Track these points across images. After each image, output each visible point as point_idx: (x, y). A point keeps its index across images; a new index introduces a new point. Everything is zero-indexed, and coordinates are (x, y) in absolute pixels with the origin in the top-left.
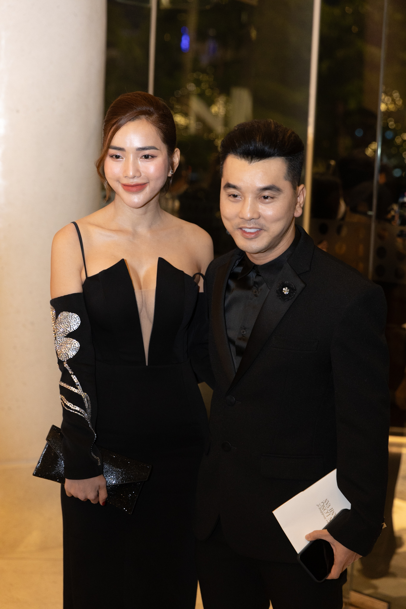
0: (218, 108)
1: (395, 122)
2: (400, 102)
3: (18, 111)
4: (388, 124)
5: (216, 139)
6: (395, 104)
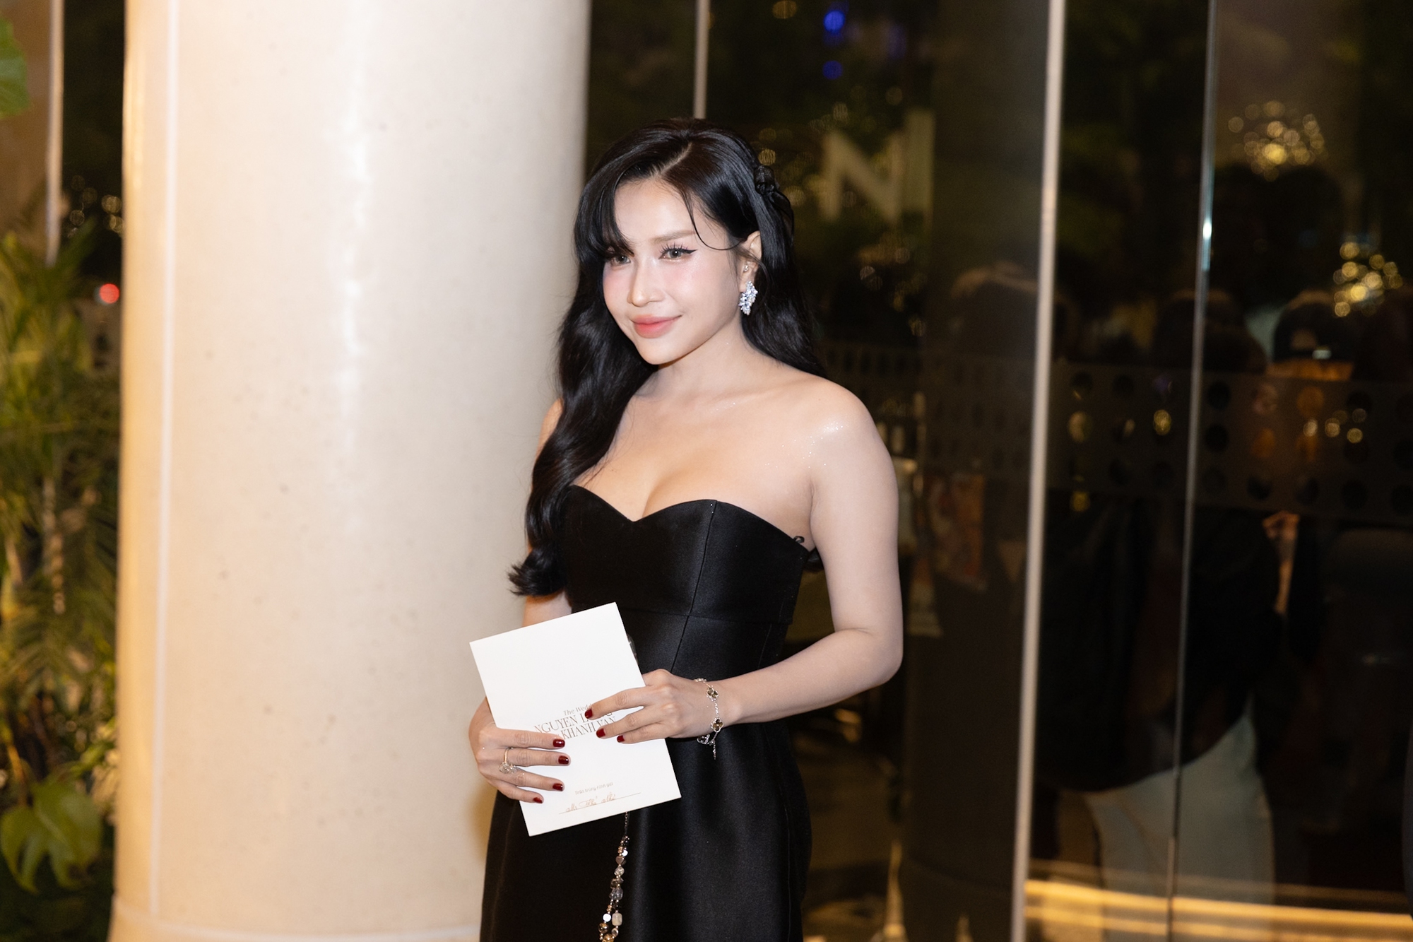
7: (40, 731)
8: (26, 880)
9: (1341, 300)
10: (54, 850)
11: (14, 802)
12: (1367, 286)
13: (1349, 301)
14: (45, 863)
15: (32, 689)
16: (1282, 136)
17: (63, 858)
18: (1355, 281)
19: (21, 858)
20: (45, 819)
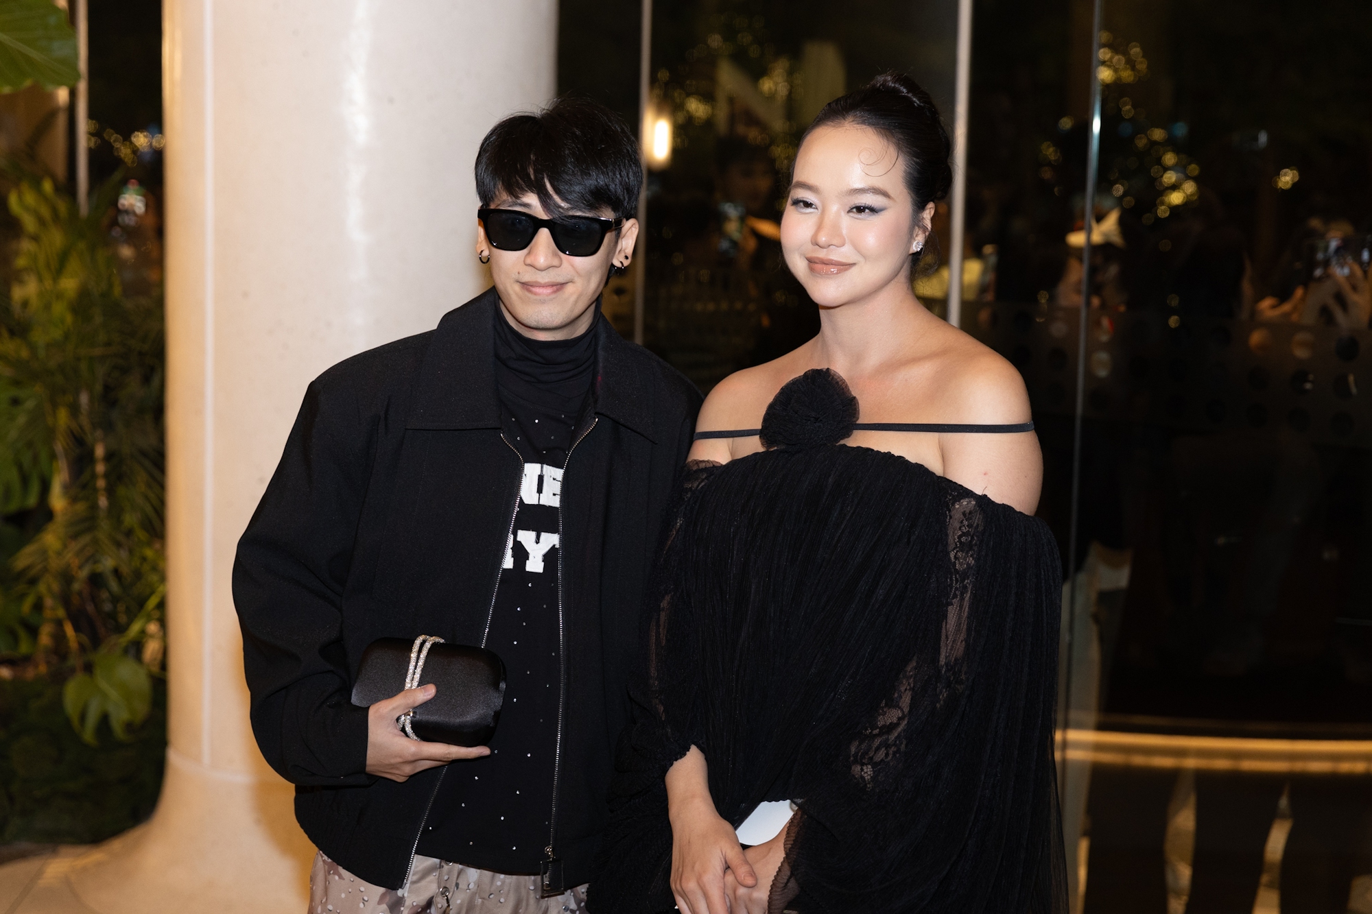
0: (774, 84)
1: (1134, 106)
2: (1142, 66)
3: (391, 101)
4: (1120, 110)
5: (770, 145)
6: (1133, 68)
7: (90, 608)
8: (88, 735)
9: (1163, 203)
10: (111, 709)
11: (73, 671)
12: (1184, 192)
13: (1170, 204)
14: (105, 720)
15: (84, 574)
16: (1111, 59)
17: (120, 716)
18: (1175, 187)
19: (83, 717)
20: (103, 684)
